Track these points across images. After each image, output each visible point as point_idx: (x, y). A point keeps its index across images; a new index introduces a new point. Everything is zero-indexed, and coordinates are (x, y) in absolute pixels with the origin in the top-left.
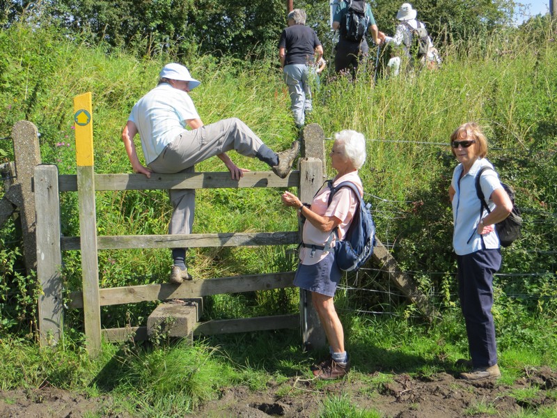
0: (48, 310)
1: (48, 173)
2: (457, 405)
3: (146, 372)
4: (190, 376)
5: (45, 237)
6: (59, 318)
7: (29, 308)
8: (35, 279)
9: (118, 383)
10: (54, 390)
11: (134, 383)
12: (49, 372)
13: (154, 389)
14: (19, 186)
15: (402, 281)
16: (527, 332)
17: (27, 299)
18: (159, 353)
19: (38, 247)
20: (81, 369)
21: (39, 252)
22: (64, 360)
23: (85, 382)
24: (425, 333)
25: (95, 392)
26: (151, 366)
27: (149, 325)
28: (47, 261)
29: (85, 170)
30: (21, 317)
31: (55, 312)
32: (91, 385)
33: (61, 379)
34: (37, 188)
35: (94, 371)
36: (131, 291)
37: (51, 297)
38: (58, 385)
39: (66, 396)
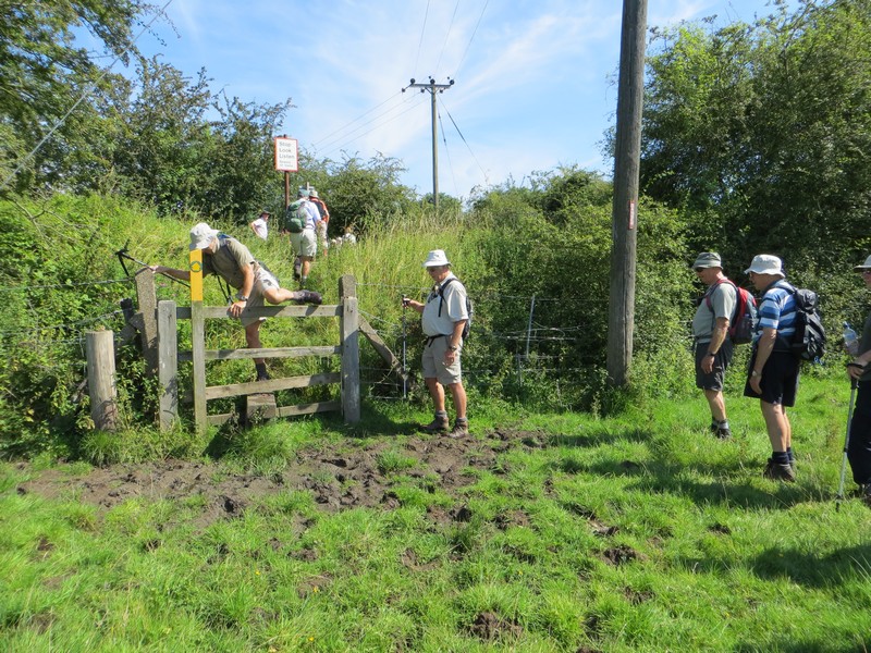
0: (166, 404)
1: (169, 306)
2: (457, 452)
3: (247, 444)
4: (281, 444)
5: (166, 352)
6: (175, 410)
7: (153, 403)
8: (157, 382)
9: (224, 453)
10: (177, 462)
11: (237, 452)
12: (170, 449)
13: (255, 455)
14: (142, 314)
15: (405, 377)
16: (483, 407)
17: (152, 397)
18: (256, 430)
19: (160, 359)
20: (193, 445)
21: (160, 362)
22: (181, 439)
23: (198, 453)
24: (420, 410)
25: (207, 459)
26: (250, 439)
27: (249, 411)
28: (167, 369)
29: (198, 304)
30: (146, 410)
31: (173, 405)
32: (204, 455)
33: (180, 452)
34: (160, 317)
35: (204, 445)
36: (227, 389)
37: (170, 395)
38: (178, 457)
39: (186, 465)
